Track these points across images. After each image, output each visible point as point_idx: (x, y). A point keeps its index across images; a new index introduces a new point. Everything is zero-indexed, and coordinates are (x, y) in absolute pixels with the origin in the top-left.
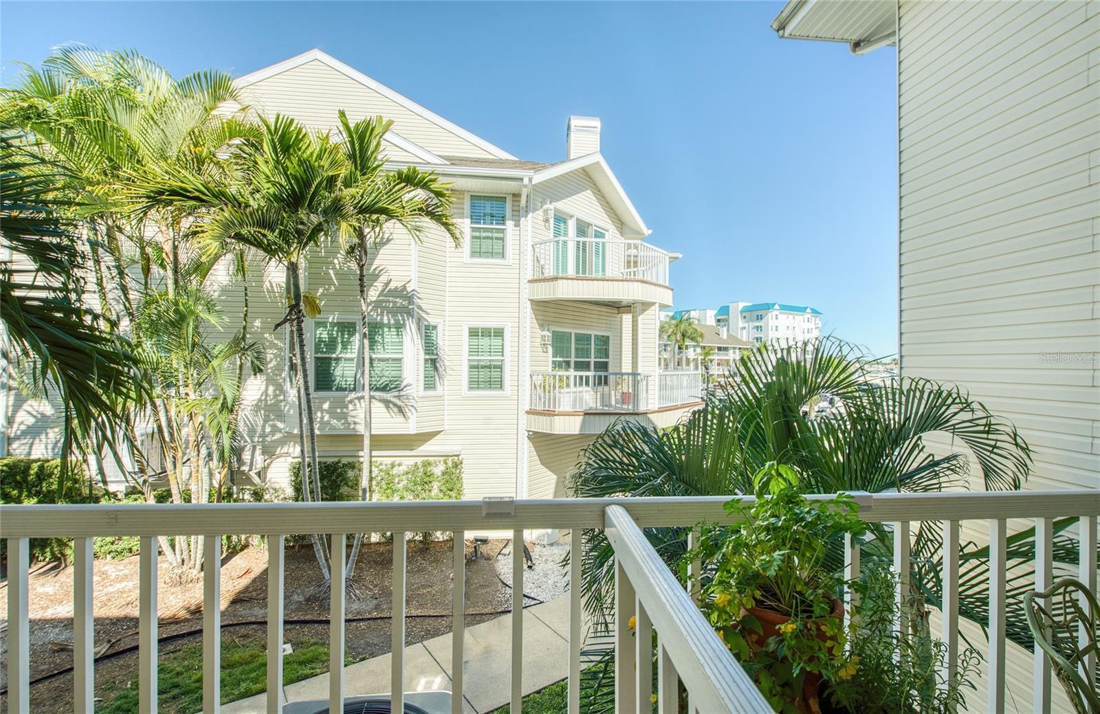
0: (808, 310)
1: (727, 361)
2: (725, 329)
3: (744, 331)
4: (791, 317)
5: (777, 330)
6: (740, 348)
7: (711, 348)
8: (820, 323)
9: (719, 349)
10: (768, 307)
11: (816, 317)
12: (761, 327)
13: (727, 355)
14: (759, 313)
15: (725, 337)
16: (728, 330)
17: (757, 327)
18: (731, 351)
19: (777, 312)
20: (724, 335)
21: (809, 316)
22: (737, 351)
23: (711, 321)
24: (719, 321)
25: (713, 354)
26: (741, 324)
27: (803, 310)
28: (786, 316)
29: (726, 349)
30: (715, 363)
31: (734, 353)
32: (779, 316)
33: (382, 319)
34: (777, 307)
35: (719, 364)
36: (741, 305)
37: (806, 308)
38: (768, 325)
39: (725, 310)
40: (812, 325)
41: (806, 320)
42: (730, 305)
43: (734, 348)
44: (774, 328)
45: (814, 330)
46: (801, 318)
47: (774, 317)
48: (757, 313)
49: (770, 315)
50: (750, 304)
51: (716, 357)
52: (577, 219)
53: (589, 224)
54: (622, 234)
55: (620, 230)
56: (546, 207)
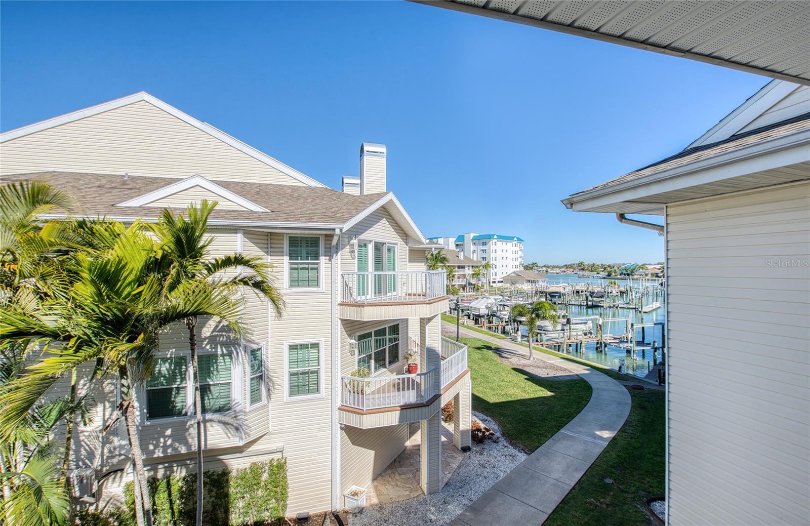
0: (515, 239)
1: (464, 275)
2: (462, 253)
3: (475, 254)
4: (504, 243)
5: (496, 252)
6: (472, 266)
7: (454, 267)
8: (523, 247)
9: (459, 267)
10: (490, 237)
11: (521, 243)
12: (485, 250)
13: (464, 271)
14: (484, 241)
15: (462, 259)
16: (464, 254)
17: (483, 250)
18: (467, 268)
19: (496, 241)
20: (462, 258)
21: (516, 242)
22: (471, 268)
23: (452, 247)
24: (457, 245)
25: (455, 271)
26: (472, 248)
27: (511, 239)
28: (501, 243)
29: (463, 267)
30: (456, 277)
31: (469, 269)
32: (498, 243)
33: (216, 351)
34: (495, 237)
35: (459, 278)
36: (472, 235)
37: (514, 237)
38: (490, 256)
39: (461, 238)
40: (517, 249)
41: (514, 245)
42: (465, 235)
43: (469, 266)
44: (494, 251)
45: (519, 252)
46: (511, 244)
47: (494, 244)
48: (483, 240)
49: (491, 242)
50: (478, 235)
51: (457, 273)
52: (375, 242)
53: (383, 244)
54: (407, 244)
55: (406, 241)
56: (352, 242)
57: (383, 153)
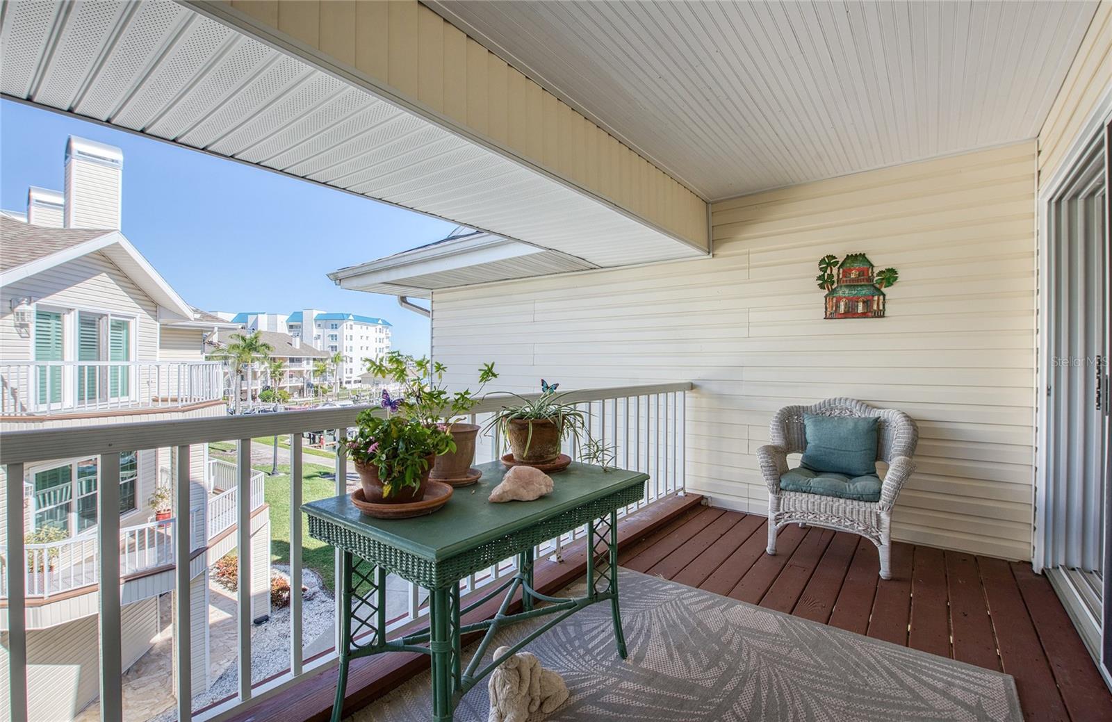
0: (380, 322)
1: (301, 372)
2: (298, 339)
3: (319, 341)
4: (364, 327)
5: (351, 339)
6: (314, 359)
7: (284, 359)
8: (390, 334)
9: (292, 360)
10: (343, 317)
11: (387, 328)
12: (336, 336)
13: (300, 366)
14: (334, 322)
15: (298, 347)
16: (302, 340)
17: (332, 336)
18: (305, 362)
19: (352, 323)
20: (297, 343)
21: (380, 327)
22: (311, 362)
23: (282, 328)
24: (291, 327)
25: (286, 366)
26: (316, 331)
27: (374, 321)
28: (359, 326)
29: (299, 360)
30: (287, 375)
31: (308, 363)
32: (354, 326)
34: (351, 317)
35: (291, 376)
36: (315, 313)
37: (378, 320)
38: (343, 346)
39: (297, 316)
40: (383, 335)
41: (378, 330)
42: (304, 312)
43: (308, 359)
44: (349, 338)
45: (385, 339)
46: (374, 328)
47: (349, 327)
48: (332, 321)
49: (345, 324)
50: (325, 313)
51: (288, 369)
52: (80, 312)
53: (101, 316)
54: (156, 318)
55: (155, 313)
56: (19, 309)
57: (117, 162)
